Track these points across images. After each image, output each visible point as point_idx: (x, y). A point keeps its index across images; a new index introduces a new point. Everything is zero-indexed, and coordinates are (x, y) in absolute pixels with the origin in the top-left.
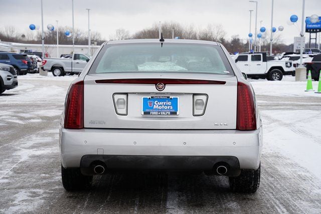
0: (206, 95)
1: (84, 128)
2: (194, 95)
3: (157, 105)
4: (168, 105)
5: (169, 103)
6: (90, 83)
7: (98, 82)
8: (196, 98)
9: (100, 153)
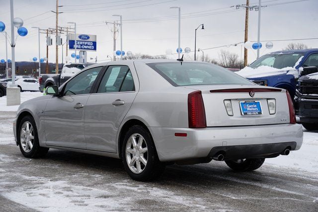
0: (275, 99)
1: (206, 127)
2: (268, 99)
3: (249, 108)
4: (255, 108)
5: (255, 106)
6: (206, 92)
7: (212, 91)
8: (269, 101)
9: (225, 145)
